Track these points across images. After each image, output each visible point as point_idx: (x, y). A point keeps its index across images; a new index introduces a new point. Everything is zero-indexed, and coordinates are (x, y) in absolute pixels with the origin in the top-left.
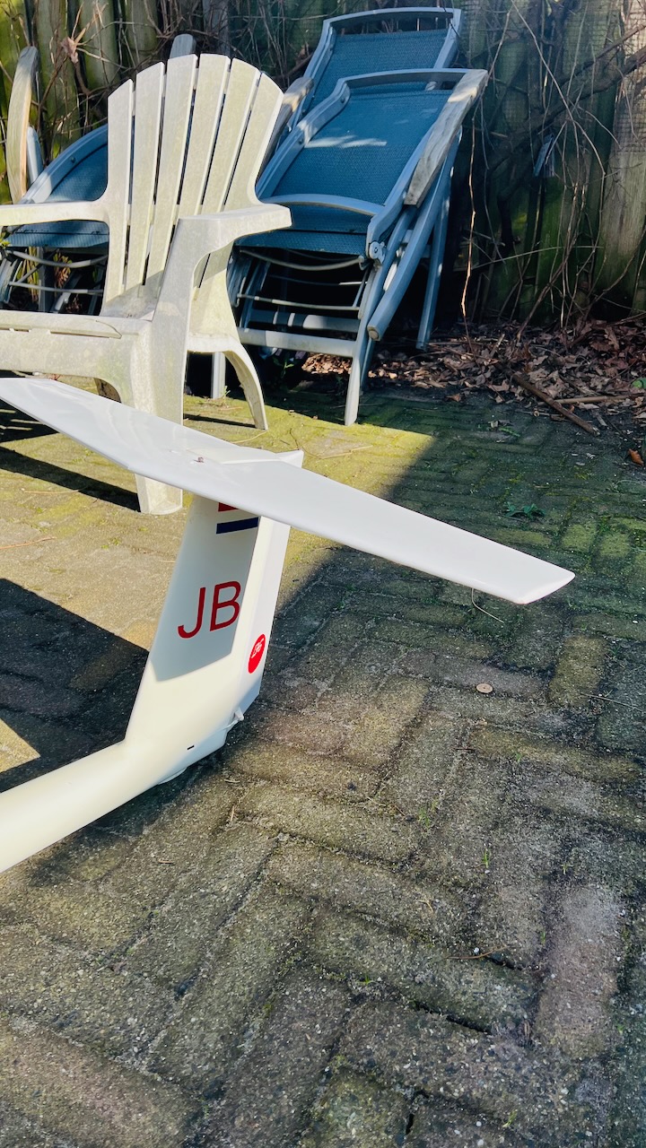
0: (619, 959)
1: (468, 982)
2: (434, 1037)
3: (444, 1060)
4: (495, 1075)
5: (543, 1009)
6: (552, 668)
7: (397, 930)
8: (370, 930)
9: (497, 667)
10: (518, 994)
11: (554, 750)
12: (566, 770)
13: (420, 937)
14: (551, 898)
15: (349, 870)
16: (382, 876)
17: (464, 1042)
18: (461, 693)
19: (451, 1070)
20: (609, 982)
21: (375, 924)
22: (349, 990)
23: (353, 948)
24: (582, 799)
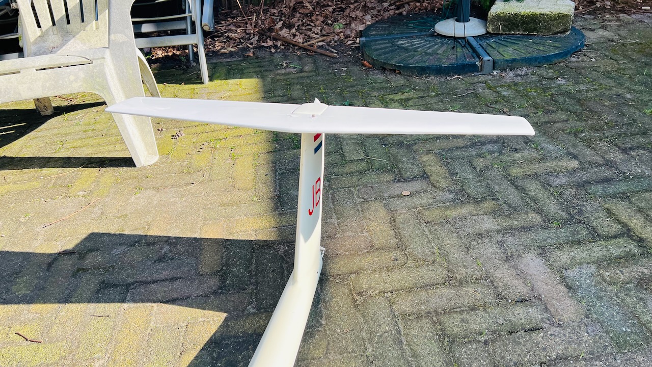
0: (558, 278)
1: (518, 314)
2: (527, 341)
3: (538, 347)
4: (560, 342)
5: (552, 310)
6: (424, 173)
7: (473, 309)
8: (463, 314)
9: (402, 181)
10: (539, 309)
11: (459, 208)
12: (471, 214)
13: (485, 307)
14: (515, 267)
15: (430, 295)
16: (445, 290)
17: (538, 337)
18: (398, 199)
19: (544, 349)
20: (562, 288)
21: (463, 311)
22: (479, 341)
23: (464, 324)
24: (488, 224)
